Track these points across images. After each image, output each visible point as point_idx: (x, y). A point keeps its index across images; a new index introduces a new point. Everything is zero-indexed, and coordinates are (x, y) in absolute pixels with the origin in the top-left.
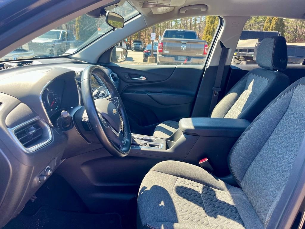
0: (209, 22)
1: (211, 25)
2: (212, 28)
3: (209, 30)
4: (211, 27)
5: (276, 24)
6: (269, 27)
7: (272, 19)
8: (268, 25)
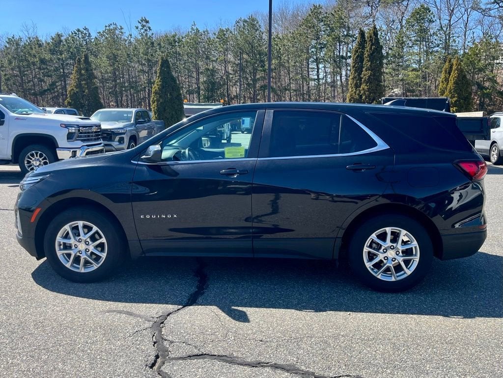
0: (353, 86)
1: (356, 90)
2: (358, 94)
3: (353, 98)
4: (355, 93)
5: (454, 83)
6: (446, 88)
7: (449, 77)
8: (445, 86)
